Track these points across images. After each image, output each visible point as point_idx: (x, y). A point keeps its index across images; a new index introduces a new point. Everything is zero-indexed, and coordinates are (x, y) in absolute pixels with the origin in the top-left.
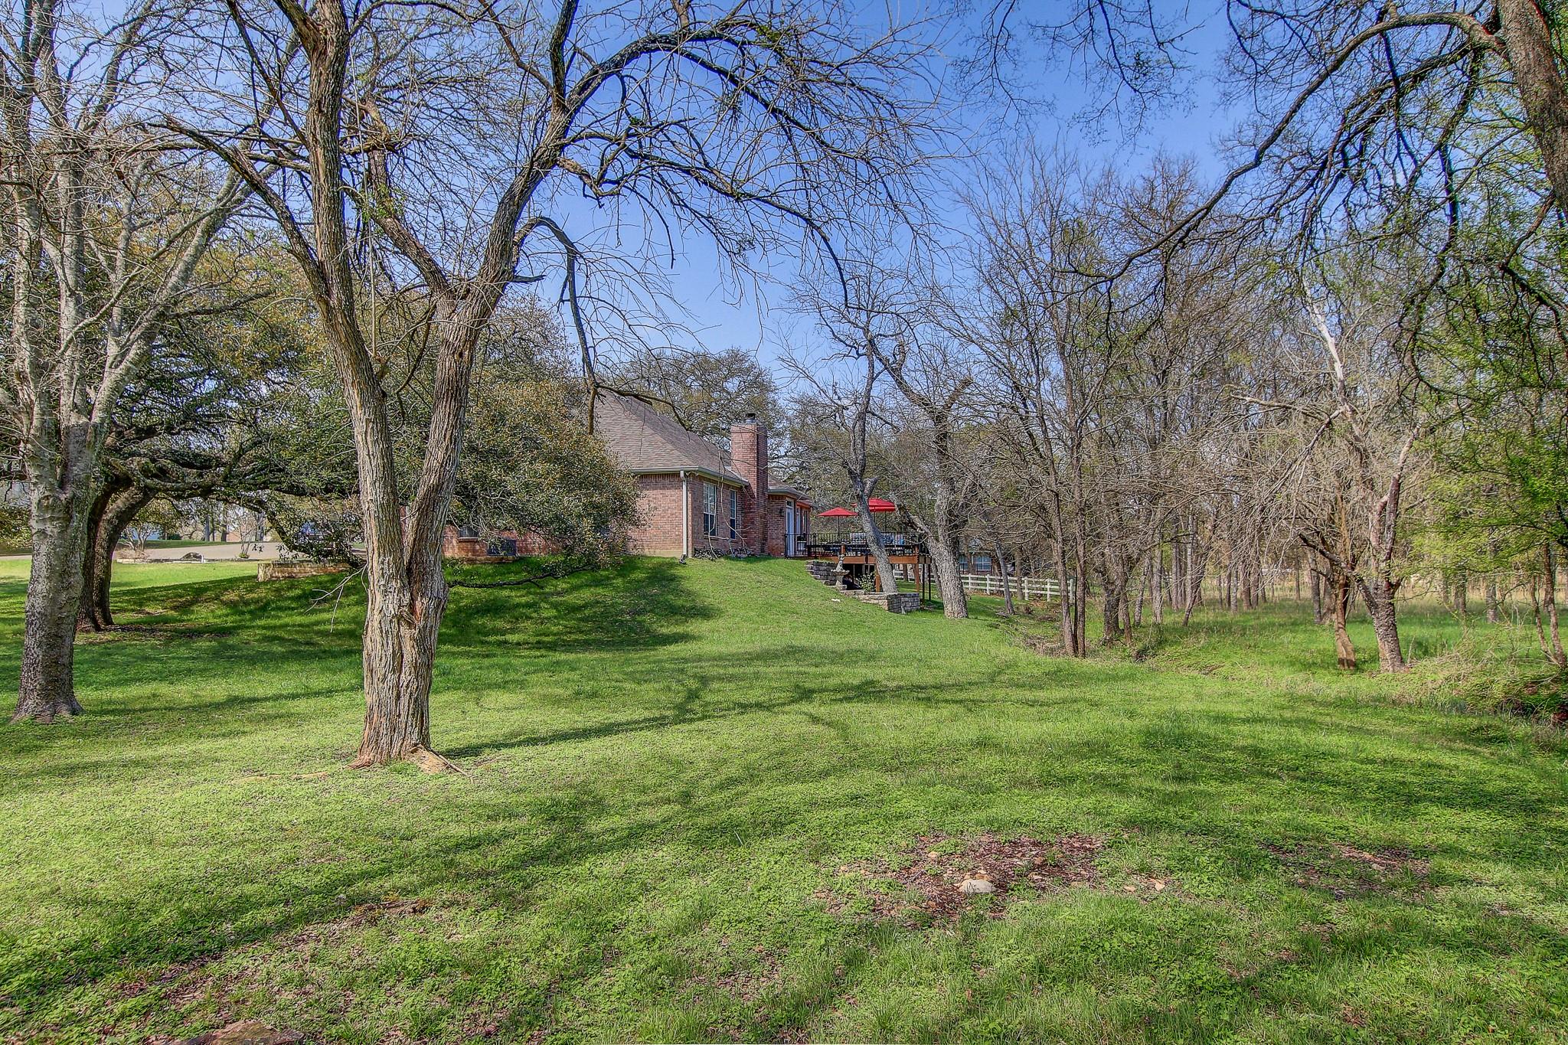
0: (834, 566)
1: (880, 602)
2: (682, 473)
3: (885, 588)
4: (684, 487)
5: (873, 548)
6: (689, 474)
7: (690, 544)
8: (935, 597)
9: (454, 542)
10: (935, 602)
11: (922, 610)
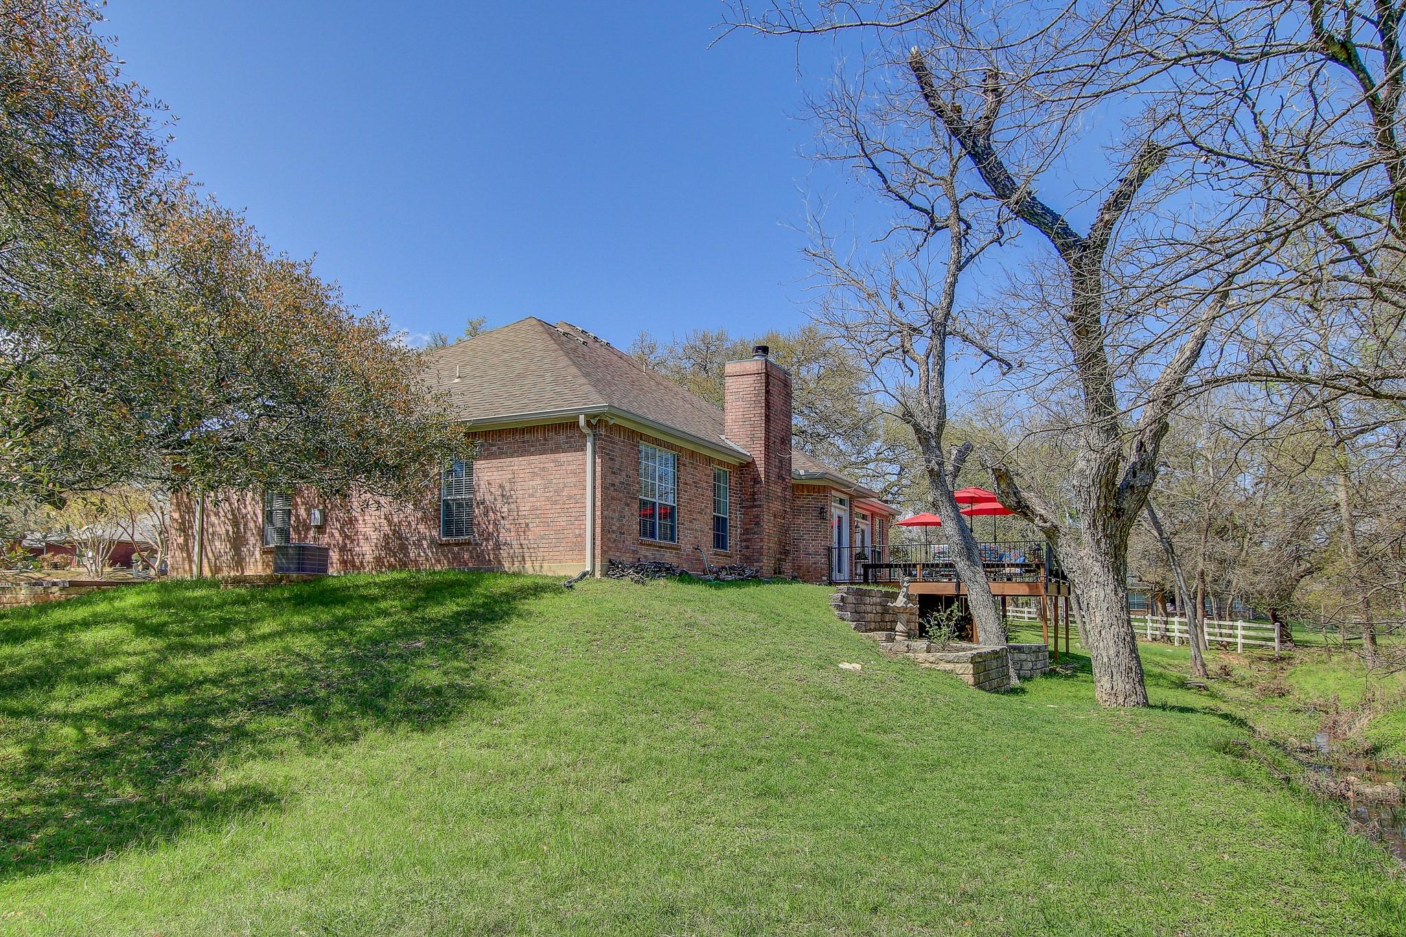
0: (894, 596)
1: (959, 668)
2: (582, 420)
3: (980, 635)
4: (589, 445)
5: (961, 565)
6: (597, 422)
7: (598, 552)
8: (1077, 648)
9: (257, 553)
10: (1077, 658)
11: (1052, 674)
